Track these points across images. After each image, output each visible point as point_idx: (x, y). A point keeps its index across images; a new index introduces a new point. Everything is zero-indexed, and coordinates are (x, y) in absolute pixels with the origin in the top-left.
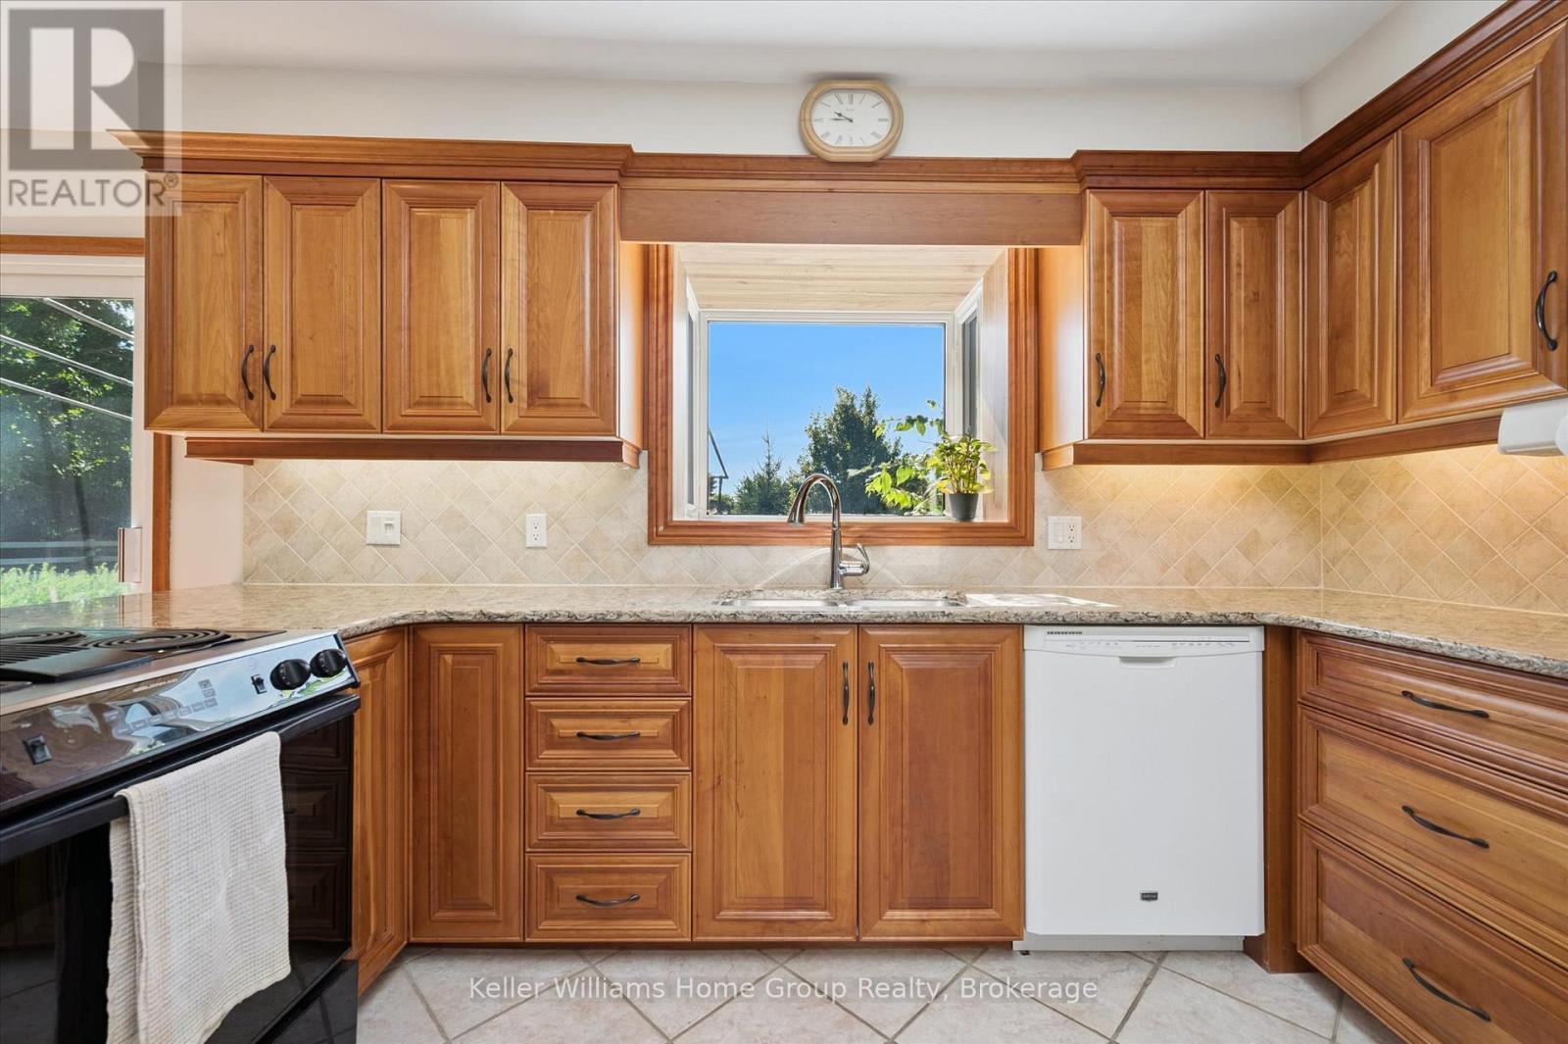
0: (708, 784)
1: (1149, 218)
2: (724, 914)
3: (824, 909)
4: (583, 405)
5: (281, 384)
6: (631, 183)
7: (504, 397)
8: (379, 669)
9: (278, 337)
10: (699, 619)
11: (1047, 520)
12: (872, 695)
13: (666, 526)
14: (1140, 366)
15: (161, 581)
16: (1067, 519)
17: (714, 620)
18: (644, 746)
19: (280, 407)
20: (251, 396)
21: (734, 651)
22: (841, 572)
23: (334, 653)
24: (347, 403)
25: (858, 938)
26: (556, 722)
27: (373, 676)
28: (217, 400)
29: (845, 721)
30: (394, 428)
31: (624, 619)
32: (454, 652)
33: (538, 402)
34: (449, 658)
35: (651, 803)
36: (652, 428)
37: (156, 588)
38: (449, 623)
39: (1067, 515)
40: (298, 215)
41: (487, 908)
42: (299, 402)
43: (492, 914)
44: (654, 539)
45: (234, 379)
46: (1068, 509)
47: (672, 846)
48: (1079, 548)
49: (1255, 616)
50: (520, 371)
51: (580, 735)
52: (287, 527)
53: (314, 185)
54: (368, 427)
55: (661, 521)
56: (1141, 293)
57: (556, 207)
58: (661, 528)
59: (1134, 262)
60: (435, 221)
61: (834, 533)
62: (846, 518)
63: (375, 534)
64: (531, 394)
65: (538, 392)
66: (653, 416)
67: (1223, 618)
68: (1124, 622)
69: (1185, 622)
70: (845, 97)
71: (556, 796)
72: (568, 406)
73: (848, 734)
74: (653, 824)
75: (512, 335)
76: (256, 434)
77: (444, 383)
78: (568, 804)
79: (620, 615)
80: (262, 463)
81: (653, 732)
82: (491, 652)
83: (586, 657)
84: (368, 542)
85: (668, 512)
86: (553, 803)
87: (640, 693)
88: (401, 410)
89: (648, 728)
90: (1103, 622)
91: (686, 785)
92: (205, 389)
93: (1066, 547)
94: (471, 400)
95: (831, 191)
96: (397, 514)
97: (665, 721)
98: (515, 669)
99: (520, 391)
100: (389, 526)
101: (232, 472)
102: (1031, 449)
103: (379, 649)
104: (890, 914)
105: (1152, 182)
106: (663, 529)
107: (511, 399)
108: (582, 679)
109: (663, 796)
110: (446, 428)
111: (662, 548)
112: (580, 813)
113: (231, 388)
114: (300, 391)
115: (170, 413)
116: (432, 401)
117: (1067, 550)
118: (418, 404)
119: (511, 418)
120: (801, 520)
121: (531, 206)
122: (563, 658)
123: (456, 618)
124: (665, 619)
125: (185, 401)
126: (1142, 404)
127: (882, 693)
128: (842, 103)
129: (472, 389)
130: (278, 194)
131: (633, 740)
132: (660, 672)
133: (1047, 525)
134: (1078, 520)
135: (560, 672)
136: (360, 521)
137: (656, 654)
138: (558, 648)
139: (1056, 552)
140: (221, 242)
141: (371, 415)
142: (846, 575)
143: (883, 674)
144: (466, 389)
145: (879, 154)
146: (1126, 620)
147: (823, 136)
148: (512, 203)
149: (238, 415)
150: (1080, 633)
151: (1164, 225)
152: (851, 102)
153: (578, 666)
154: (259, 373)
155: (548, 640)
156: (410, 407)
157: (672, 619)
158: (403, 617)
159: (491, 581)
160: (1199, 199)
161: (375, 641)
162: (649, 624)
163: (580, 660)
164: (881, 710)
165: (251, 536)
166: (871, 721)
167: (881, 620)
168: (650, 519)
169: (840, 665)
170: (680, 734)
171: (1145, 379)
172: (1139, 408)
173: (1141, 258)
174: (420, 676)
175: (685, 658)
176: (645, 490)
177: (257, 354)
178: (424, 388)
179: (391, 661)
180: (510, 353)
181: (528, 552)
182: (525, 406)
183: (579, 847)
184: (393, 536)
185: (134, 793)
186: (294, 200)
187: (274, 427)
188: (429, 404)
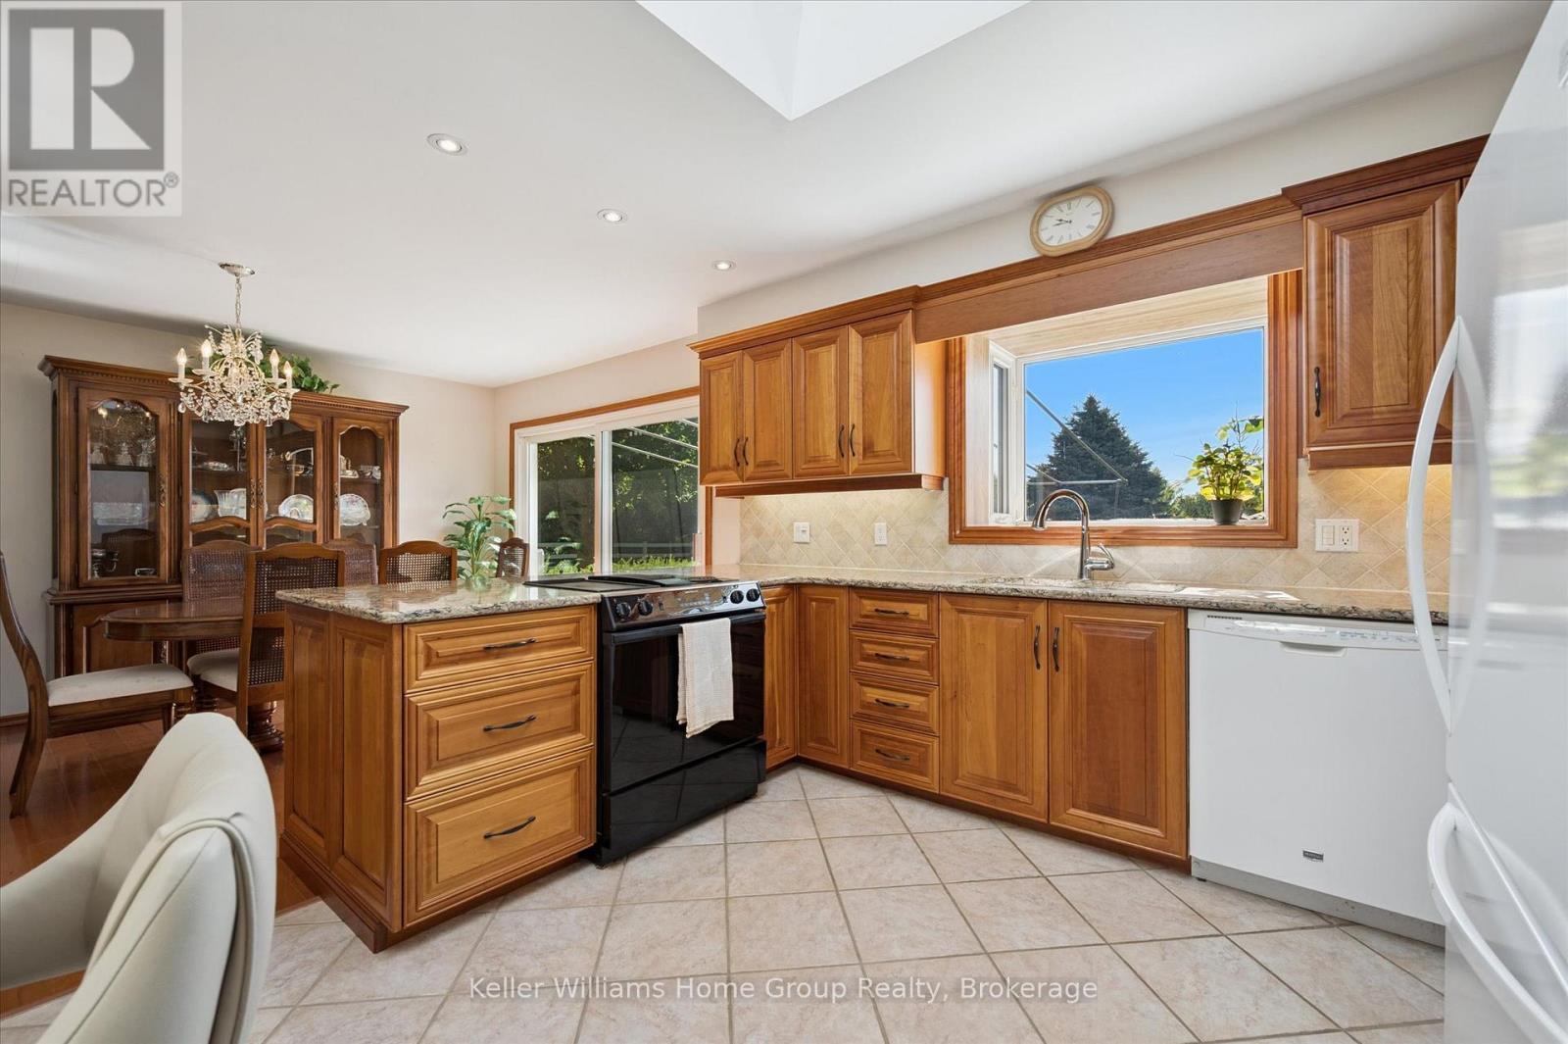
0: (948, 694)
1: (1385, 225)
2: (959, 781)
3: (1025, 795)
4: (893, 454)
5: (750, 459)
6: (922, 305)
7: (851, 453)
8: (781, 604)
9: (749, 433)
10: (940, 590)
11: (1314, 523)
12: (1055, 651)
13: (961, 530)
14: (1372, 373)
15: (709, 561)
16: (1337, 522)
17: (950, 590)
18: (911, 667)
19: (750, 469)
20: (738, 464)
21: (964, 612)
22: (1088, 566)
23: (755, 590)
24: (777, 464)
25: (1048, 820)
26: (865, 645)
27: (777, 608)
28: (726, 468)
29: (1038, 666)
30: (798, 476)
31: (898, 587)
32: (816, 600)
33: (869, 455)
34: (814, 604)
35: (915, 702)
36: (951, 462)
37: (706, 564)
38: (812, 585)
39: (1341, 518)
40: (757, 366)
41: (831, 745)
42: (758, 466)
43: (834, 750)
44: (953, 539)
45: (732, 457)
46: (1342, 512)
47: (928, 732)
48: (1356, 550)
49: (1439, 615)
50: (858, 437)
51: (877, 655)
52: (759, 532)
53: (763, 349)
54: (786, 476)
55: (958, 527)
56: (1372, 302)
57: (877, 333)
58: (958, 532)
59: (1363, 273)
60: (817, 355)
61: (1083, 535)
62: (1093, 524)
63: (798, 537)
64: (864, 450)
65: (868, 448)
66: (952, 453)
67: (1397, 615)
68: (1279, 611)
69: (1350, 615)
70: (1064, 206)
71: (866, 689)
72: (884, 456)
73: (1041, 675)
74: (916, 715)
75: (854, 417)
76: (740, 483)
77: (821, 449)
78: (873, 694)
79: (896, 584)
80: (747, 498)
81: (916, 658)
82: (833, 602)
83: (881, 609)
84: (795, 540)
85: (962, 520)
86: (865, 694)
87: (907, 633)
88: (802, 466)
89: (913, 655)
90: (1258, 610)
91: (935, 693)
92: (721, 463)
93: (1337, 550)
94: (834, 458)
95: (1059, 276)
96: (807, 524)
97: (923, 653)
98: (845, 613)
99: (859, 448)
100: (804, 531)
101: (734, 503)
102: (1293, 455)
103: (780, 594)
104: (1072, 811)
105: (1386, 189)
106: (961, 533)
107: (854, 455)
108: (878, 621)
109: (923, 699)
110: (822, 474)
111: (959, 546)
112: (877, 700)
113: (731, 462)
114: (758, 460)
115: (710, 476)
116: (815, 459)
117: (1340, 552)
118: (810, 461)
119: (854, 466)
120: (1042, 525)
121: (864, 335)
122: (869, 608)
123: (816, 582)
124: (921, 588)
125: (715, 470)
126: (1374, 409)
127: (1064, 649)
128: (1062, 211)
129: (834, 450)
130: (749, 358)
131: (905, 661)
132: (921, 621)
133: (1315, 528)
134: (1354, 523)
135: (867, 616)
136: (790, 527)
137: (918, 610)
138: (866, 602)
139: (1325, 555)
140: (727, 387)
141: (788, 471)
142: (1093, 569)
143: (1066, 637)
144: (831, 451)
145: (1095, 240)
146: (1283, 610)
147: (1047, 240)
148: (854, 337)
149: (733, 474)
150: (1241, 619)
151: (1406, 226)
152: (1070, 209)
153: (875, 614)
154: (742, 453)
155: (861, 597)
156: (805, 463)
157: (925, 589)
158: (792, 579)
159: (856, 566)
160: (1454, 190)
161: (778, 590)
162: (912, 591)
163: (877, 610)
164: (1065, 662)
165: (744, 536)
166: (1057, 668)
167: (1061, 597)
168: (950, 526)
169: (1034, 627)
170: (931, 663)
171: (1377, 384)
172: (1372, 414)
173: (1371, 267)
174: (801, 612)
175: (935, 614)
176: (947, 505)
177: (740, 443)
178: (812, 453)
179: (787, 602)
180: (853, 427)
181: (876, 548)
182: (861, 457)
183: (878, 721)
184: (806, 538)
185: (684, 626)
186: (755, 358)
187: (748, 480)
188: (815, 461)
